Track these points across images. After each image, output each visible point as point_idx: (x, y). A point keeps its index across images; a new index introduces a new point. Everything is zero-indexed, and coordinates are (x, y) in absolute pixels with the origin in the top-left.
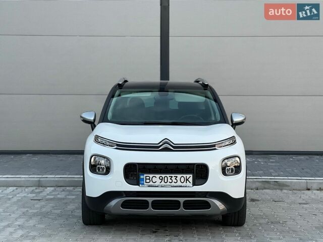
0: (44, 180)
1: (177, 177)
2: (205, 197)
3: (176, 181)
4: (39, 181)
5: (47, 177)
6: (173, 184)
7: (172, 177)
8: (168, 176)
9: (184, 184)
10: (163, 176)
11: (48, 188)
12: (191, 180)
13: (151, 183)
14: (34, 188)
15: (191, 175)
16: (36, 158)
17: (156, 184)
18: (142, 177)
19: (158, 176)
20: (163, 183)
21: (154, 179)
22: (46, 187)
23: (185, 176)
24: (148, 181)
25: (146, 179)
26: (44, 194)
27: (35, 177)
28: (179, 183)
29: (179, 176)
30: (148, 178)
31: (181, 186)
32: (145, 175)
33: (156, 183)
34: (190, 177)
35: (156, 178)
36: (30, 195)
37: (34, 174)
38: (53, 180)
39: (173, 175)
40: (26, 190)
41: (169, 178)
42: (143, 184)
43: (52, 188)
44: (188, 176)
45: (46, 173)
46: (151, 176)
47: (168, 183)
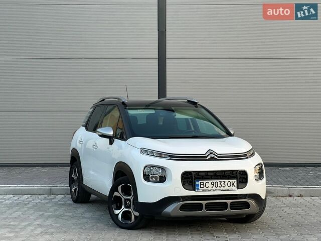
0: (55, 189)
1: (225, 182)
2: (245, 199)
3: (224, 186)
4: (50, 189)
5: (57, 186)
6: (222, 188)
7: (221, 182)
8: (218, 181)
9: (231, 188)
10: (214, 181)
11: (59, 196)
12: (235, 184)
13: (205, 188)
14: (46, 196)
15: (236, 180)
16: (46, 170)
17: (209, 189)
18: (197, 183)
19: (210, 182)
20: (214, 188)
21: (207, 185)
22: (57, 195)
23: (231, 181)
24: (202, 186)
25: (201, 185)
26: (56, 200)
27: (47, 186)
28: (227, 188)
29: (227, 181)
30: (202, 184)
31: (228, 190)
32: (200, 181)
34: (234, 181)
35: (209, 183)
36: (43, 201)
37: (45, 183)
38: (63, 189)
39: (222, 181)
40: (40, 197)
41: (219, 183)
42: (198, 189)
43: (62, 196)
44: (233, 181)
45: (56, 183)
46: (205, 182)
47: (218, 188)
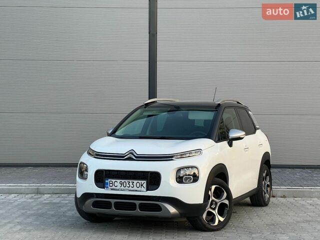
0: (42, 188)
2: (158, 201)
3: (132, 186)
4: (38, 188)
6: (130, 188)
9: (139, 189)
11: (46, 195)
12: (145, 185)
19: (119, 181)
21: (116, 184)
23: (140, 182)
25: (110, 183)
27: (34, 186)
28: (135, 188)
29: (135, 182)
32: (109, 180)
33: (117, 187)
36: (29, 200)
37: (33, 183)
38: (50, 189)
39: (131, 181)
40: (26, 196)
41: (127, 183)
42: (107, 187)
43: (49, 195)
44: (143, 182)
45: (44, 182)
